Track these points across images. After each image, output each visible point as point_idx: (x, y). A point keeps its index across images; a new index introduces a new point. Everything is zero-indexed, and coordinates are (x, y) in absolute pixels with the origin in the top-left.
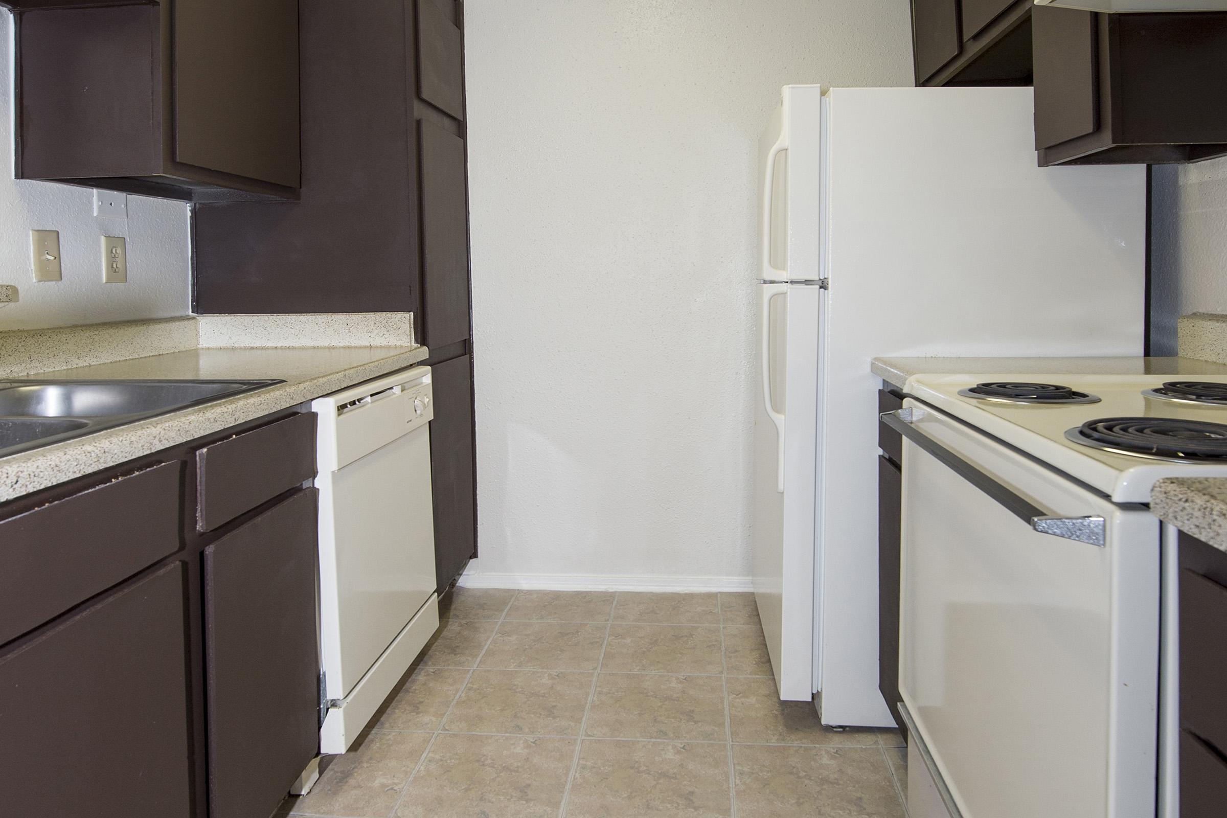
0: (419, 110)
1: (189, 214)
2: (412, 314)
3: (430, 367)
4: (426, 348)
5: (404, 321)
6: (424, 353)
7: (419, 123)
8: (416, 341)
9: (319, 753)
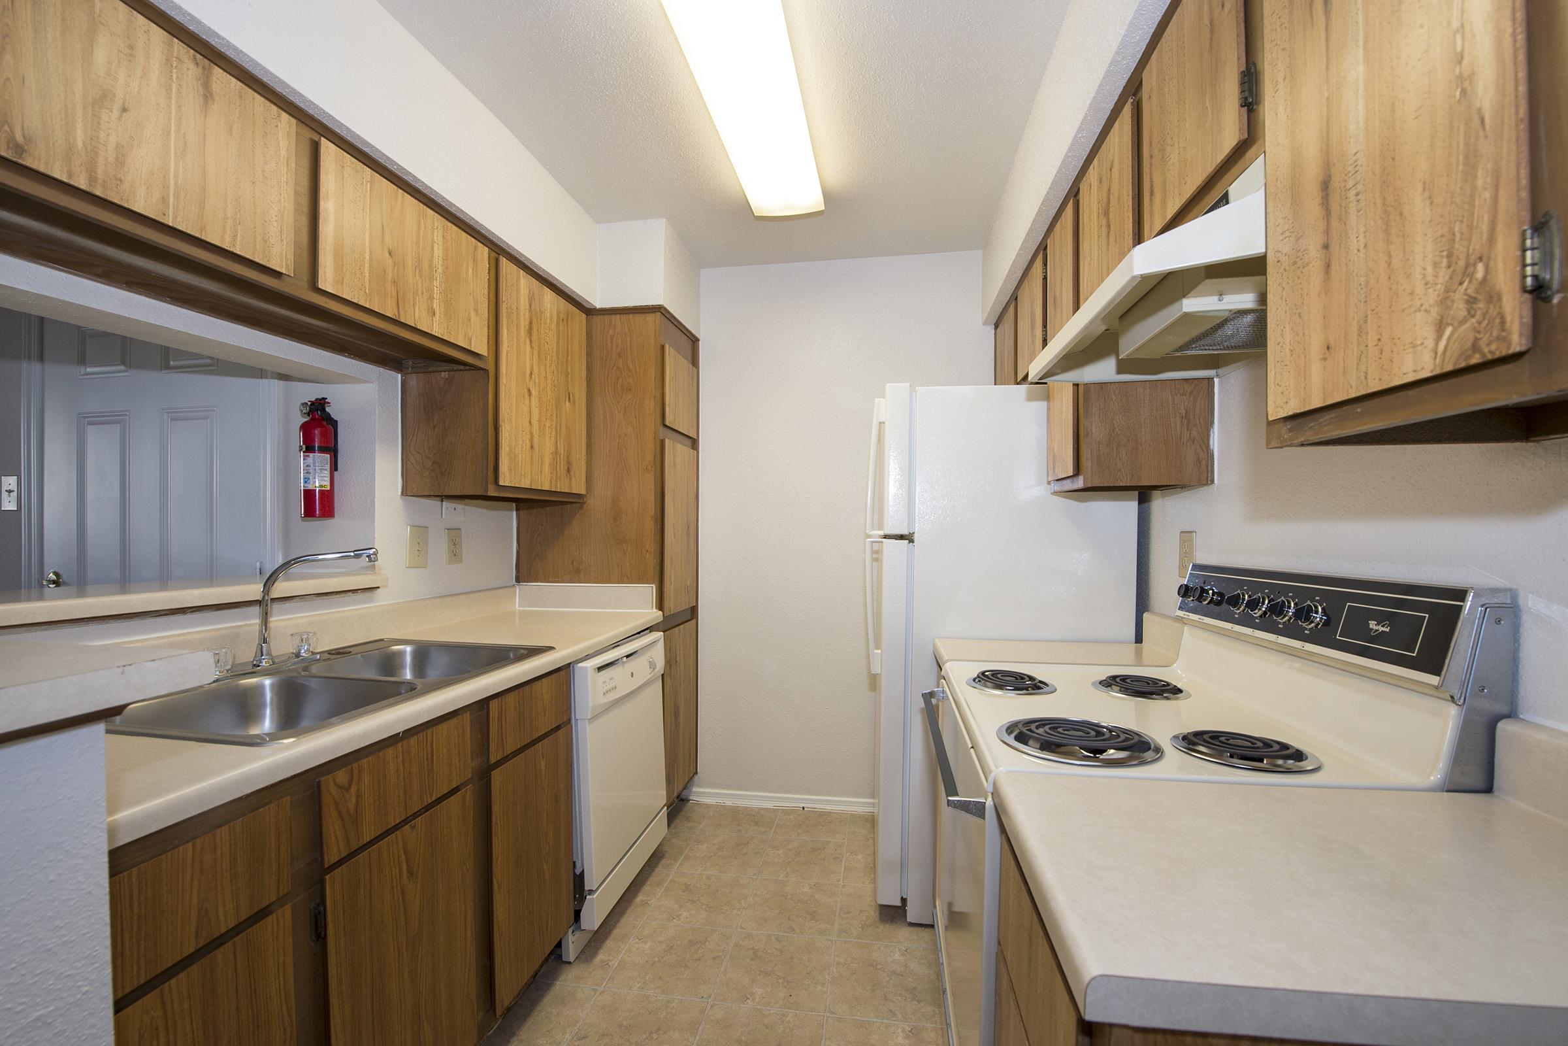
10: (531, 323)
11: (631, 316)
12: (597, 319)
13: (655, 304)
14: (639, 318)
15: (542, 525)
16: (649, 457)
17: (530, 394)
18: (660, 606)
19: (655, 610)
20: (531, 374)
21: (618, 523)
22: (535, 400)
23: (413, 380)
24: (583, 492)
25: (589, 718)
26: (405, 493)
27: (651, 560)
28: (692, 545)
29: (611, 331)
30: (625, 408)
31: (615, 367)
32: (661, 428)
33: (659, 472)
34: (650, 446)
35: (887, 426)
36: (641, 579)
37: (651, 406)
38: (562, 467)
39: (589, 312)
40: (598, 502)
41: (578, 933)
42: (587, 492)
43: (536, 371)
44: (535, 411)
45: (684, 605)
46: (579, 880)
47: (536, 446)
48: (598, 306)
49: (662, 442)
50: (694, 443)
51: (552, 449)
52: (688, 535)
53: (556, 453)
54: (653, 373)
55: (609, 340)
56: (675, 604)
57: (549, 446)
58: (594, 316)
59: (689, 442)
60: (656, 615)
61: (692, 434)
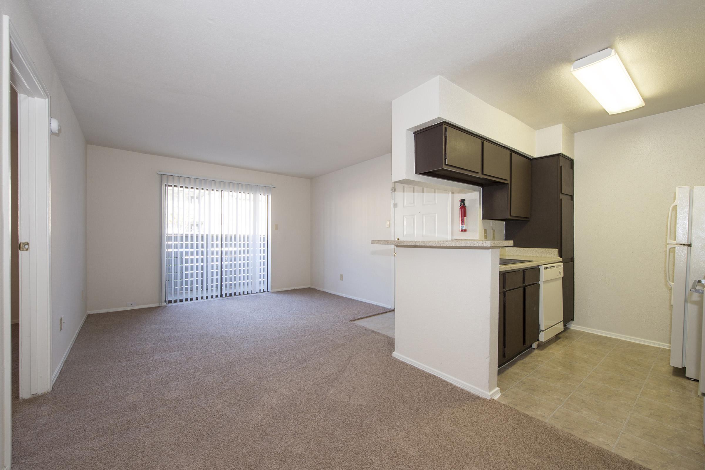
0: (561, 196)
1: (504, 224)
2: (558, 249)
3: (563, 263)
4: (562, 258)
5: (556, 251)
6: (561, 259)
7: (561, 199)
8: (559, 257)
9: (538, 340)
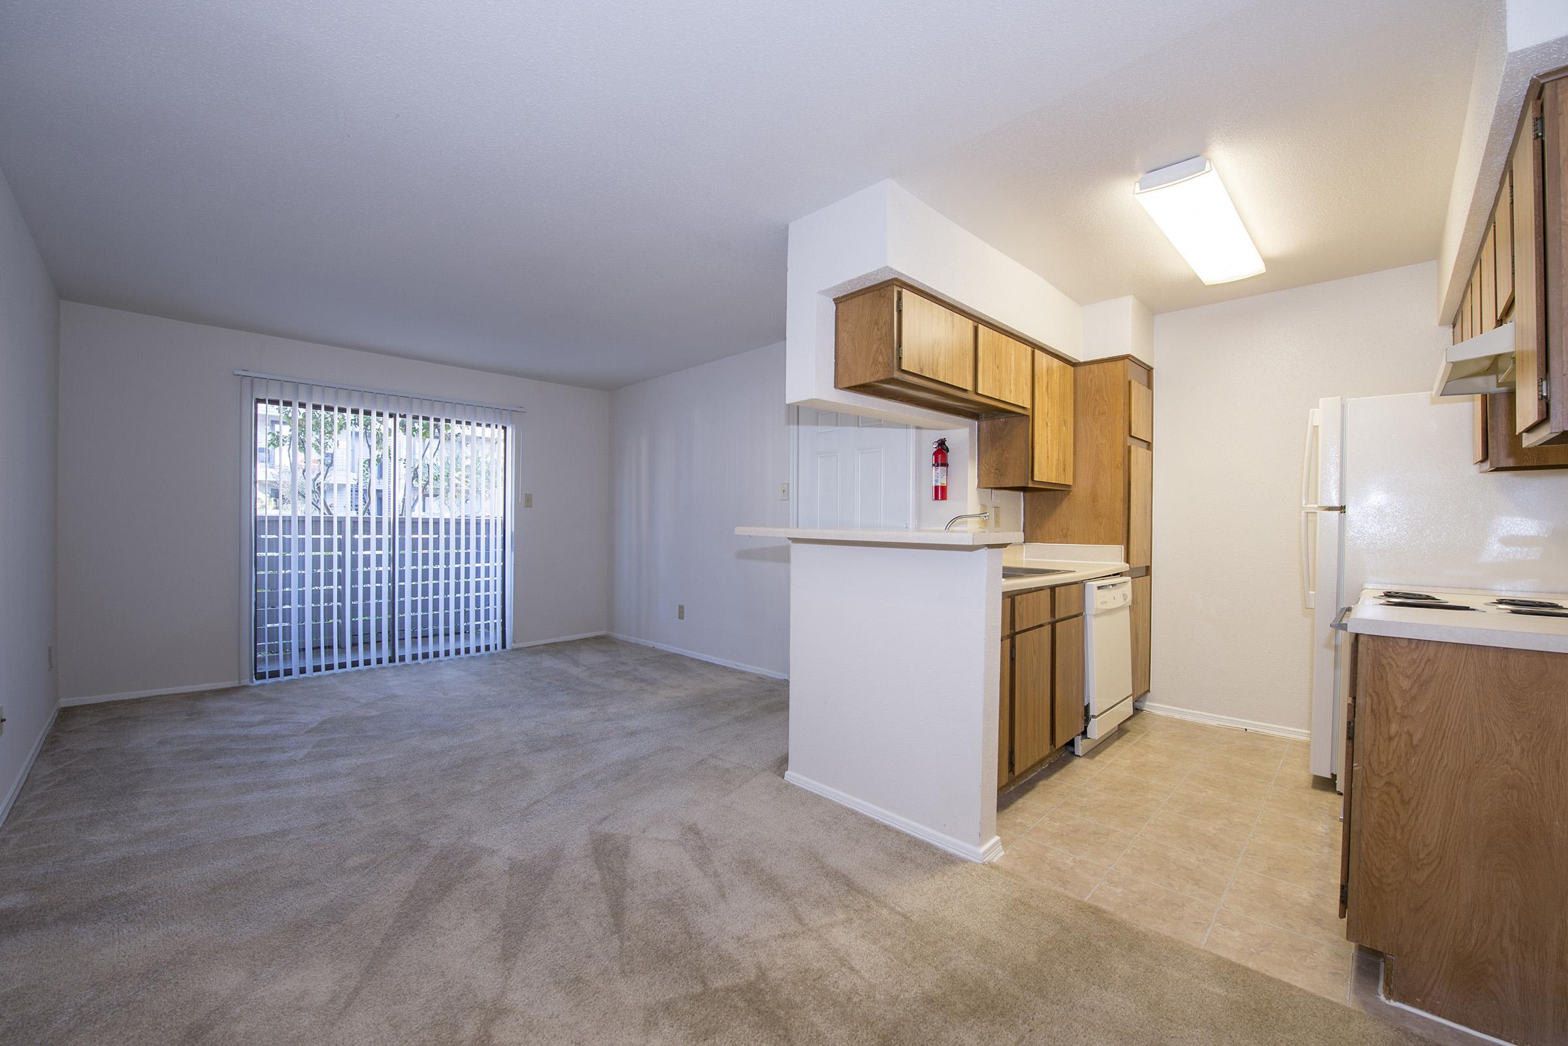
10: (1048, 383)
11: (1106, 364)
12: (1080, 369)
13: (1124, 354)
14: (1111, 365)
15: (1041, 506)
16: (1119, 459)
17: (1047, 425)
18: (1127, 560)
19: (1123, 563)
20: (1048, 413)
21: (1095, 504)
22: (1049, 428)
23: (984, 424)
24: (1072, 484)
25: (1094, 614)
26: (979, 486)
27: (1121, 529)
28: (1148, 518)
29: (1090, 377)
30: (1101, 426)
31: (1094, 400)
32: (1128, 438)
33: (1127, 468)
34: (1120, 450)
35: (1320, 430)
36: (1113, 541)
37: (1120, 424)
38: (1061, 469)
39: (1074, 364)
40: (1081, 491)
41: (1085, 740)
42: (1074, 483)
43: (1050, 412)
44: (1049, 435)
45: (1143, 564)
46: (1087, 708)
47: (1050, 456)
48: (1082, 361)
49: (1129, 448)
50: (1149, 445)
51: (1057, 457)
52: (1146, 513)
53: (1058, 460)
54: (1122, 401)
55: (1089, 381)
56: (1138, 561)
57: (1055, 457)
58: (1079, 367)
59: (1145, 445)
60: (1123, 566)
61: (1149, 440)
